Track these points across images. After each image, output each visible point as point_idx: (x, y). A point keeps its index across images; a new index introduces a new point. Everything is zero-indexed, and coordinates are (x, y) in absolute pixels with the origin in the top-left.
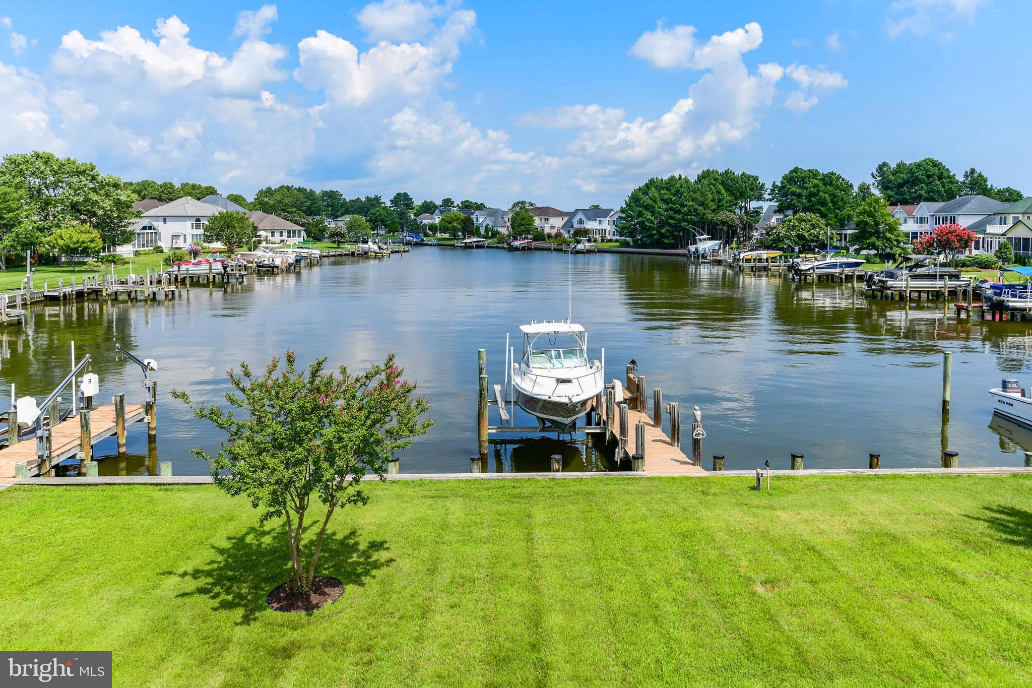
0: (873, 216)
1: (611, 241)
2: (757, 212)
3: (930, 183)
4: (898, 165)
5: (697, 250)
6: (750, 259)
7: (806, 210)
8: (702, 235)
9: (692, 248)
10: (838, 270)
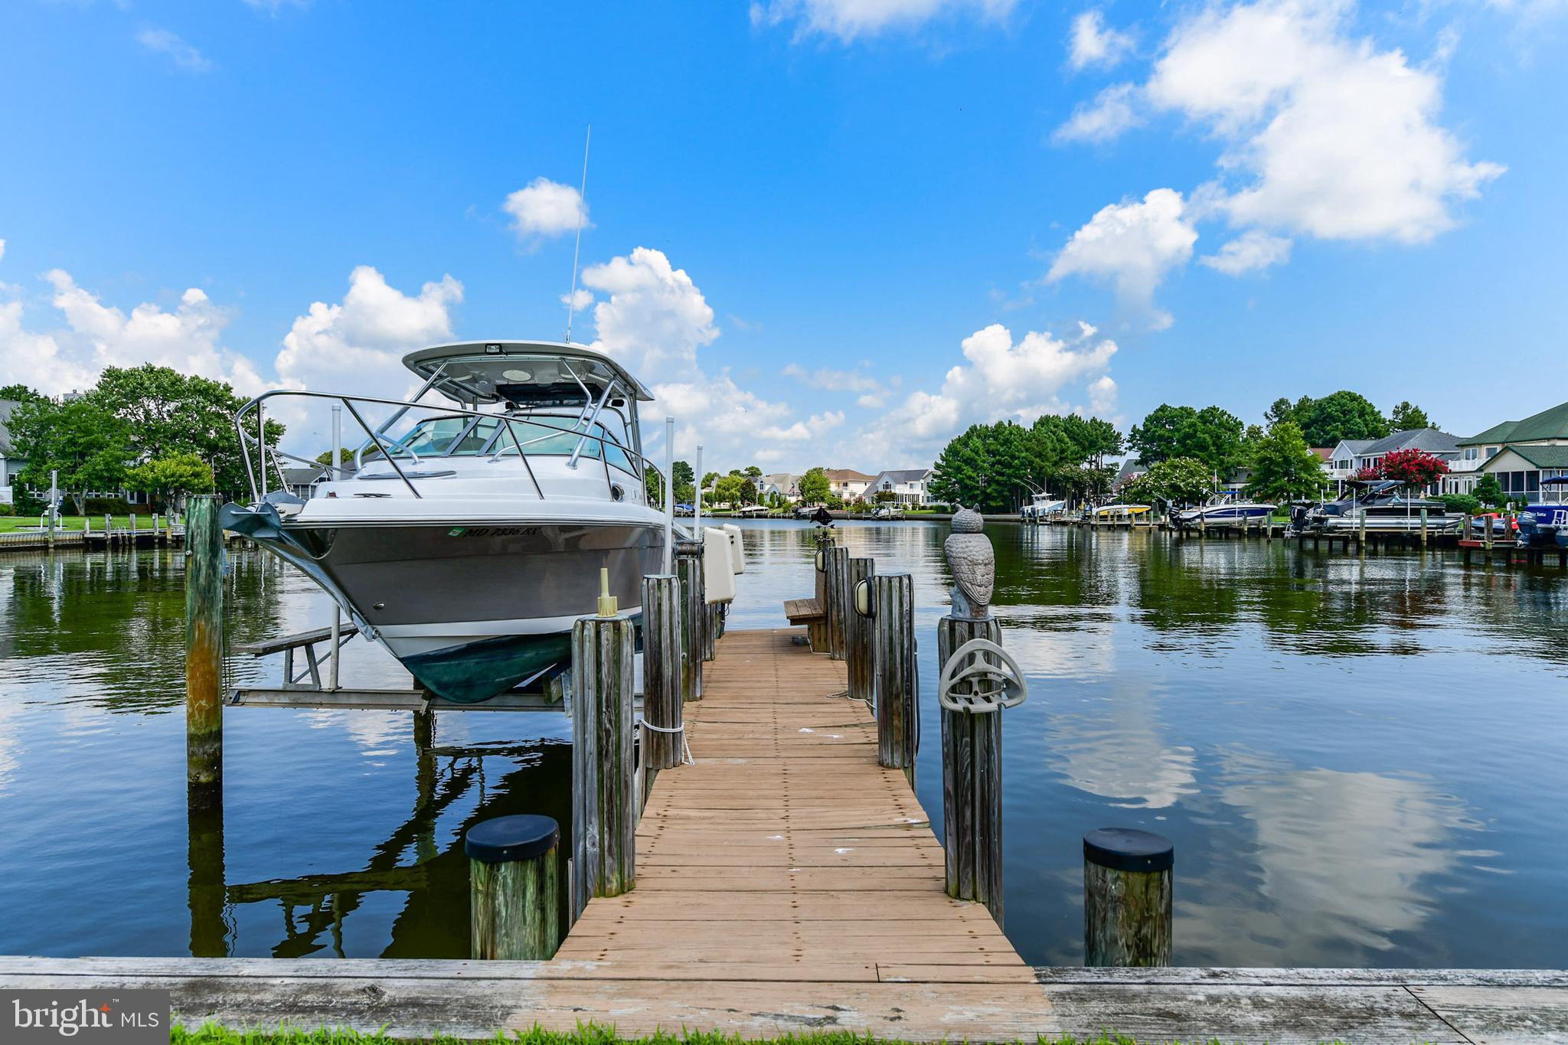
0: (1281, 451)
1: (924, 508)
2: (1111, 467)
3: (1348, 421)
4: (1301, 402)
5: (1033, 511)
6: (1106, 517)
7: (1179, 454)
8: (1040, 492)
9: (1028, 509)
10: (1237, 519)
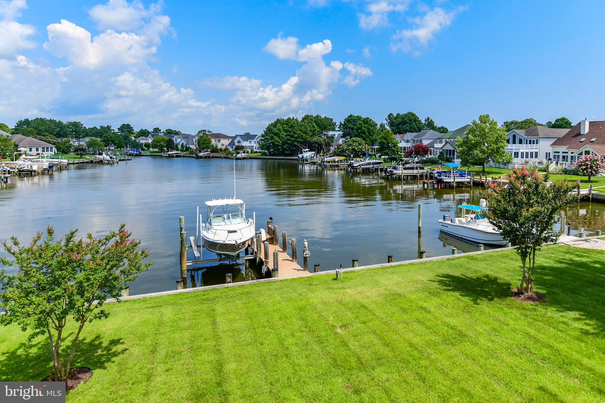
0: (386, 139)
1: (256, 152)
2: (332, 137)
3: (411, 123)
4: (397, 115)
5: (303, 157)
6: (330, 161)
7: (356, 136)
8: (305, 149)
9: (300, 156)
10: (372, 166)
